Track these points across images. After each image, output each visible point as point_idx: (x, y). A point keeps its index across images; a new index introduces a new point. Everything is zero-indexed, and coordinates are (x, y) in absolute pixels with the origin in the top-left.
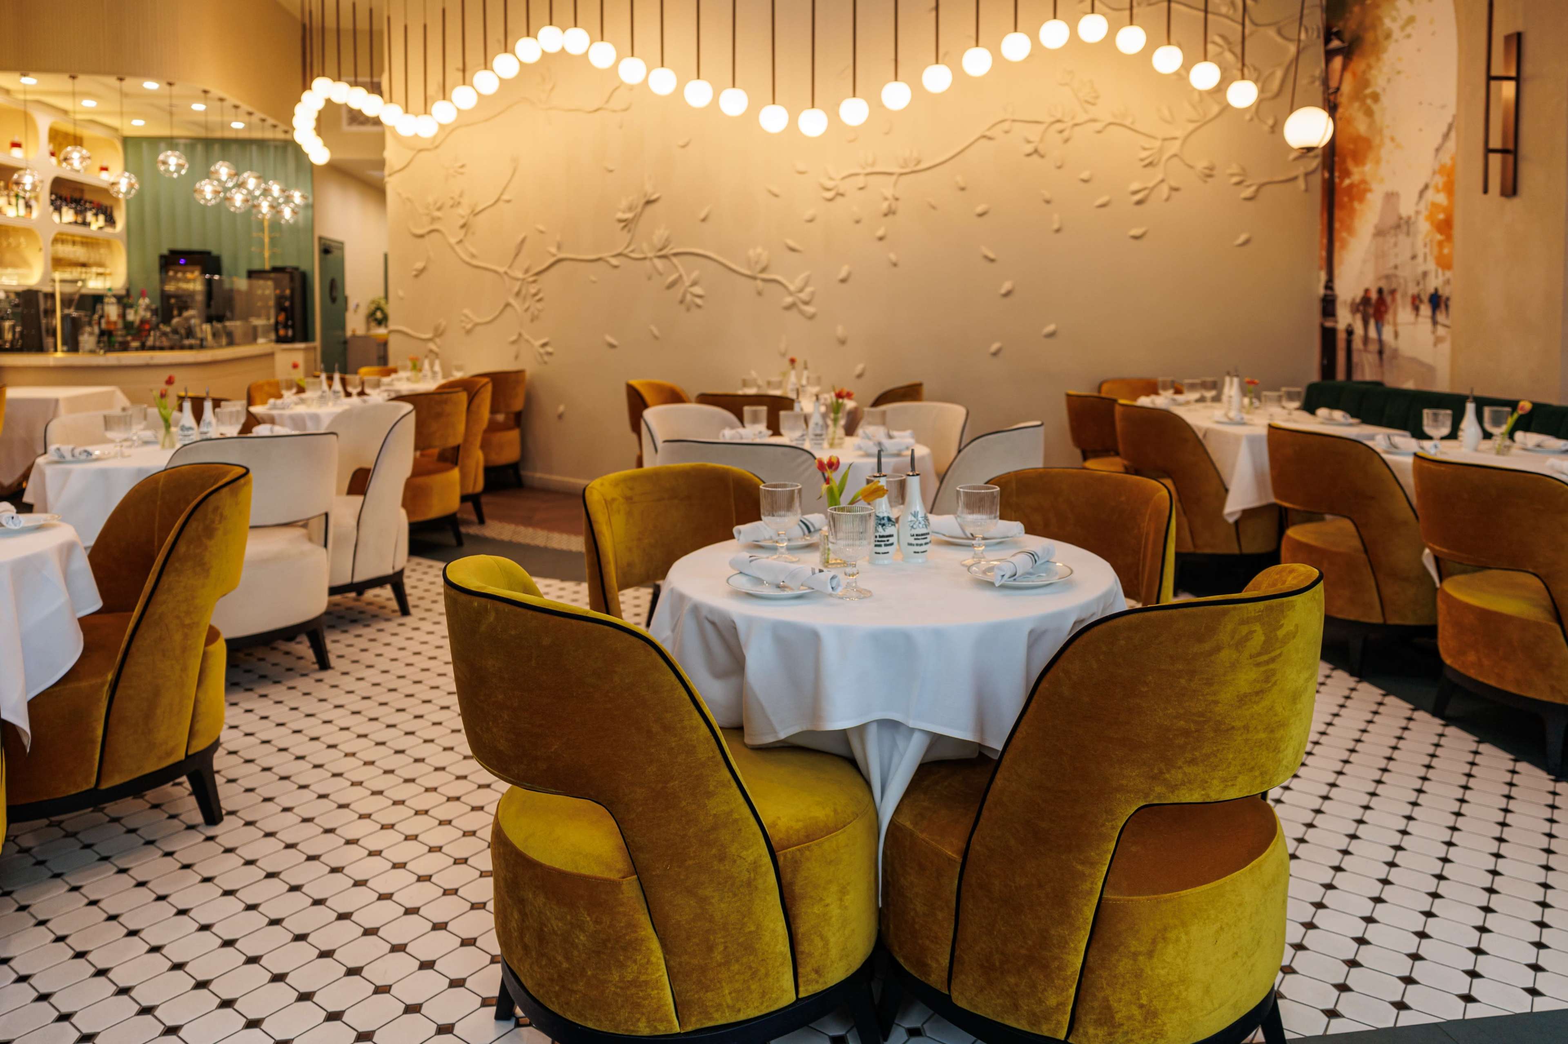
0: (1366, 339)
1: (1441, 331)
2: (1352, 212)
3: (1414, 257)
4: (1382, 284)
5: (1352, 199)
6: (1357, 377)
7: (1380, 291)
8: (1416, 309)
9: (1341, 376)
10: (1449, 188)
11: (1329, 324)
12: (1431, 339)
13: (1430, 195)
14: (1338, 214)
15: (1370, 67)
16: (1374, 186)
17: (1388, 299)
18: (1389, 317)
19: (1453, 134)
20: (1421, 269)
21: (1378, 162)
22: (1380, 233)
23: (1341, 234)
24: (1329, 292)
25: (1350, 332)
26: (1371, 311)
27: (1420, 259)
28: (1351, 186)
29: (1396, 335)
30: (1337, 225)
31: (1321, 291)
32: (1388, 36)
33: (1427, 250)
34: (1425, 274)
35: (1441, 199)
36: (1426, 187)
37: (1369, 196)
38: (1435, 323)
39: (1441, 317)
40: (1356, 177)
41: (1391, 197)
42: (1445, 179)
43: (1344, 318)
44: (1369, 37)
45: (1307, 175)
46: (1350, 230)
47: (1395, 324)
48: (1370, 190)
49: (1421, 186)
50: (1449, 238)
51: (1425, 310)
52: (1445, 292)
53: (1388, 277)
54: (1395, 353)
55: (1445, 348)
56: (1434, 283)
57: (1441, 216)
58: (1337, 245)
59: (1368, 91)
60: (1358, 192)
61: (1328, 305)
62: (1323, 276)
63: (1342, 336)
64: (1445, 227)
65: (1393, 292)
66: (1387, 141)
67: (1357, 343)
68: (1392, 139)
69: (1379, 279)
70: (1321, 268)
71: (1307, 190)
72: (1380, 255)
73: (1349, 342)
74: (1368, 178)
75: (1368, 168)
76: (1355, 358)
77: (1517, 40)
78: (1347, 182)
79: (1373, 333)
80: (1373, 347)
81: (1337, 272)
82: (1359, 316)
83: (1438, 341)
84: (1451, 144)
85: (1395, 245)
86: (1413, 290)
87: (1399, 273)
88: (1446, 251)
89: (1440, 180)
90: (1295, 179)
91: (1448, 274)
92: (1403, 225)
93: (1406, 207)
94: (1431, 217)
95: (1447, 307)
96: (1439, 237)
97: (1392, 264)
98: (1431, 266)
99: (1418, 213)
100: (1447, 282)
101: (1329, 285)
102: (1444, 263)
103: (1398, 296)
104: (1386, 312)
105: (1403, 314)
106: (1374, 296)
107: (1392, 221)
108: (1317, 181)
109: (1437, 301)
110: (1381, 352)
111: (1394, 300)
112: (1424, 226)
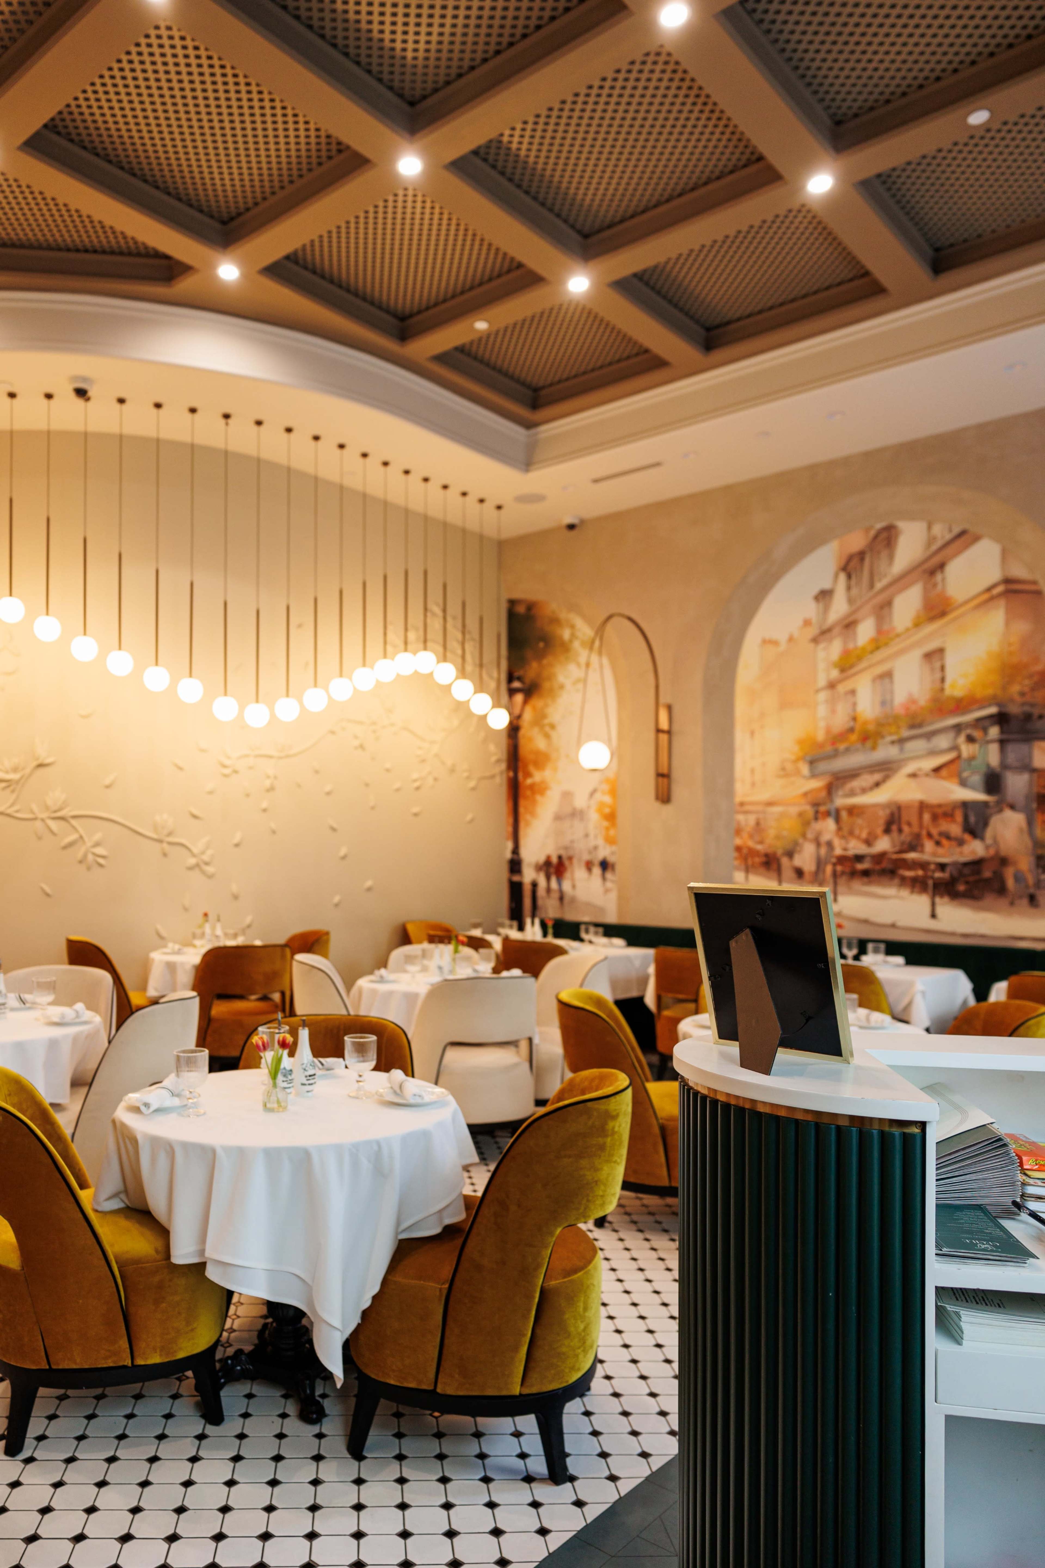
0: (549, 890)
1: (609, 885)
2: (534, 802)
3: (587, 836)
4: (561, 852)
5: (533, 794)
7: (560, 858)
8: (590, 870)
10: (617, 795)
11: (516, 878)
13: (599, 796)
14: (522, 803)
15: (546, 706)
16: (553, 785)
17: (566, 863)
18: (567, 875)
19: (615, 759)
20: (593, 843)
21: (556, 770)
22: (558, 818)
23: (524, 816)
24: (515, 857)
25: (534, 885)
26: (552, 870)
27: (592, 837)
28: (533, 784)
29: (574, 887)
30: (521, 811)
31: (508, 855)
32: (562, 687)
33: (597, 832)
34: (596, 848)
35: (607, 799)
36: (596, 790)
37: (549, 792)
38: (604, 878)
39: (609, 875)
40: (537, 778)
41: (567, 795)
42: (610, 787)
43: (528, 875)
44: (546, 685)
45: (495, 776)
46: (533, 814)
47: (573, 880)
48: (549, 788)
49: (591, 789)
50: (614, 825)
51: (597, 871)
52: (611, 859)
53: (566, 848)
54: (573, 900)
55: (613, 896)
56: (603, 853)
57: (608, 810)
58: (522, 823)
59: (546, 721)
60: (539, 789)
61: (515, 865)
62: (510, 845)
63: (528, 888)
64: (611, 817)
65: (570, 858)
66: (563, 756)
67: (541, 892)
70: (507, 839)
72: (559, 833)
73: (534, 892)
74: (548, 780)
75: (548, 773)
76: (540, 902)
78: (530, 781)
79: (554, 886)
80: (555, 895)
81: (521, 842)
82: (542, 874)
83: (607, 891)
84: (613, 765)
85: (572, 827)
86: (586, 857)
87: (576, 845)
88: (612, 833)
89: (606, 788)
91: (614, 848)
92: (577, 814)
93: (580, 801)
94: (600, 810)
95: (614, 869)
96: (607, 824)
97: (569, 839)
98: (600, 842)
99: (589, 807)
101: (516, 850)
102: (610, 841)
103: (575, 861)
104: (565, 871)
105: (579, 873)
106: (555, 860)
107: (568, 811)
108: (504, 779)
109: (605, 865)
110: (561, 898)
111: (571, 863)
112: (594, 817)
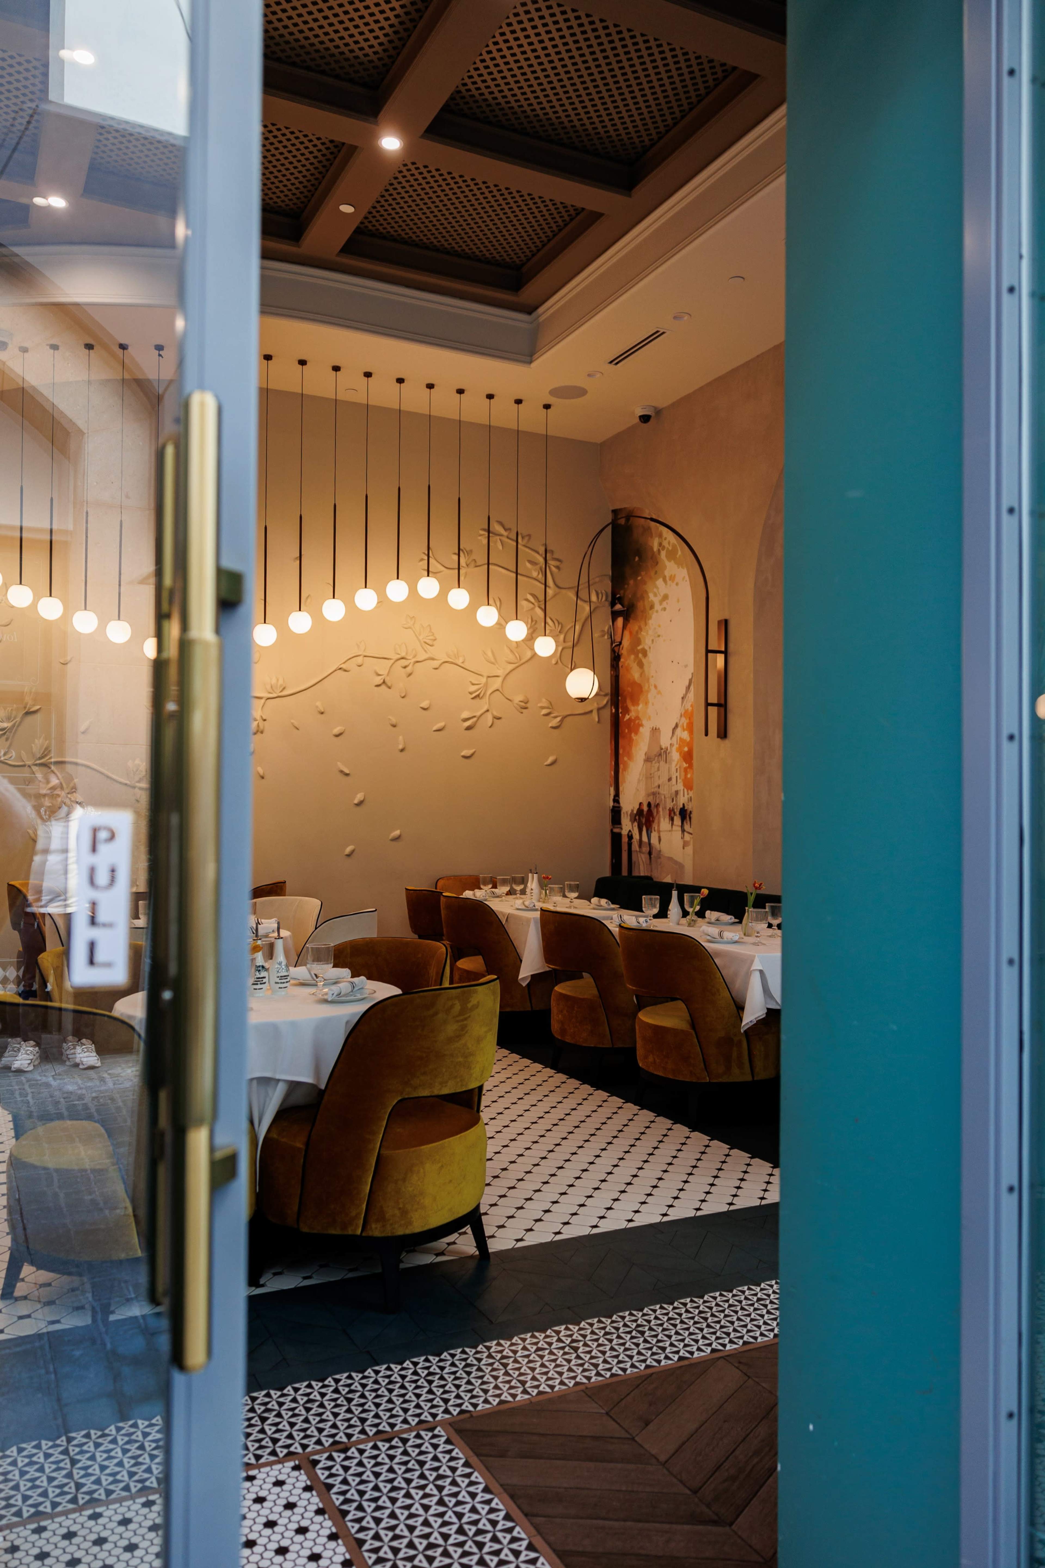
0: (641, 843)
2: (631, 740)
3: (670, 780)
4: (650, 799)
5: (630, 732)
6: (635, 873)
7: (649, 804)
8: (672, 819)
9: (625, 872)
10: (690, 728)
11: (616, 830)
12: (681, 843)
13: (679, 731)
14: (621, 742)
15: (641, 629)
16: (644, 722)
17: (655, 812)
18: (655, 825)
19: (692, 687)
20: (674, 789)
21: (646, 703)
22: (648, 760)
23: (623, 759)
24: (616, 805)
25: (630, 837)
26: (644, 821)
27: (674, 780)
28: (630, 719)
29: (660, 840)
30: (621, 751)
31: (612, 803)
32: (652, 607)
33: (678, 774)
34: (677, 793)
35: (685, 735)
36: (677, 726)
37: (641, 729)
38: (683, 831)
39: (687, 827)
40: (633, 714)
41: (655, 731)
42: (688, 721)
43: (627, 826)
44: (641, 605)
45: (599, 709)
46: (630, 756)
47: (659, 832)
48: (642, 725)
49: (674, 725)
50: (691, 766)
51: (677, 820)
52: (689, 807)
53: (654, 794)
55: (690, 851)
56: (682, 800)
57: (686, 749)
58: (621, 766)
59: (640, 647)
60: (635, 726)
61: (616, 814)
62: (612, 792)
63: (625, 840)
64: (688, 757)
65: (657, 806)
66: (652, 688)
67: (635, 846)
68: (656, 687)
69: (649, 795)
70: (611, 785)
71: (599, 722)
72: (649, 777)
73: (630, 845)
74: (640, 715)
75: (640, 707)
76: (634, 858)
77: (725, 624)
78: (627, 717)
79: (645, 839)
80: (646, 849)
81: (621, 789)
82: (636, 824)
83: (685, 844)
84: (691, 695)
85: (658, 770)
86: (669, 805)
87: (661, 791)
88: (689, 776)
89: (684, 721)
90: (591, 712)
91: (691, 793)
92: (662, 754)
93: (665, 741)
94: (680, 750)
95: (690, 818)
96: (685, 765)
97: (656, 784)
98: (680, 787)
99: (672, 745)
100: (690, 799)
101: (616, 799)
102: (688, 786)
103: (661, 809)
104: (653, 821)
105: (664, 823)
106: (645, 808)
107: (656, 750)
108: (607, 714)
109: (685, 814)
110: (650, 853)
111: (658, 812)
112: (675, 756)
